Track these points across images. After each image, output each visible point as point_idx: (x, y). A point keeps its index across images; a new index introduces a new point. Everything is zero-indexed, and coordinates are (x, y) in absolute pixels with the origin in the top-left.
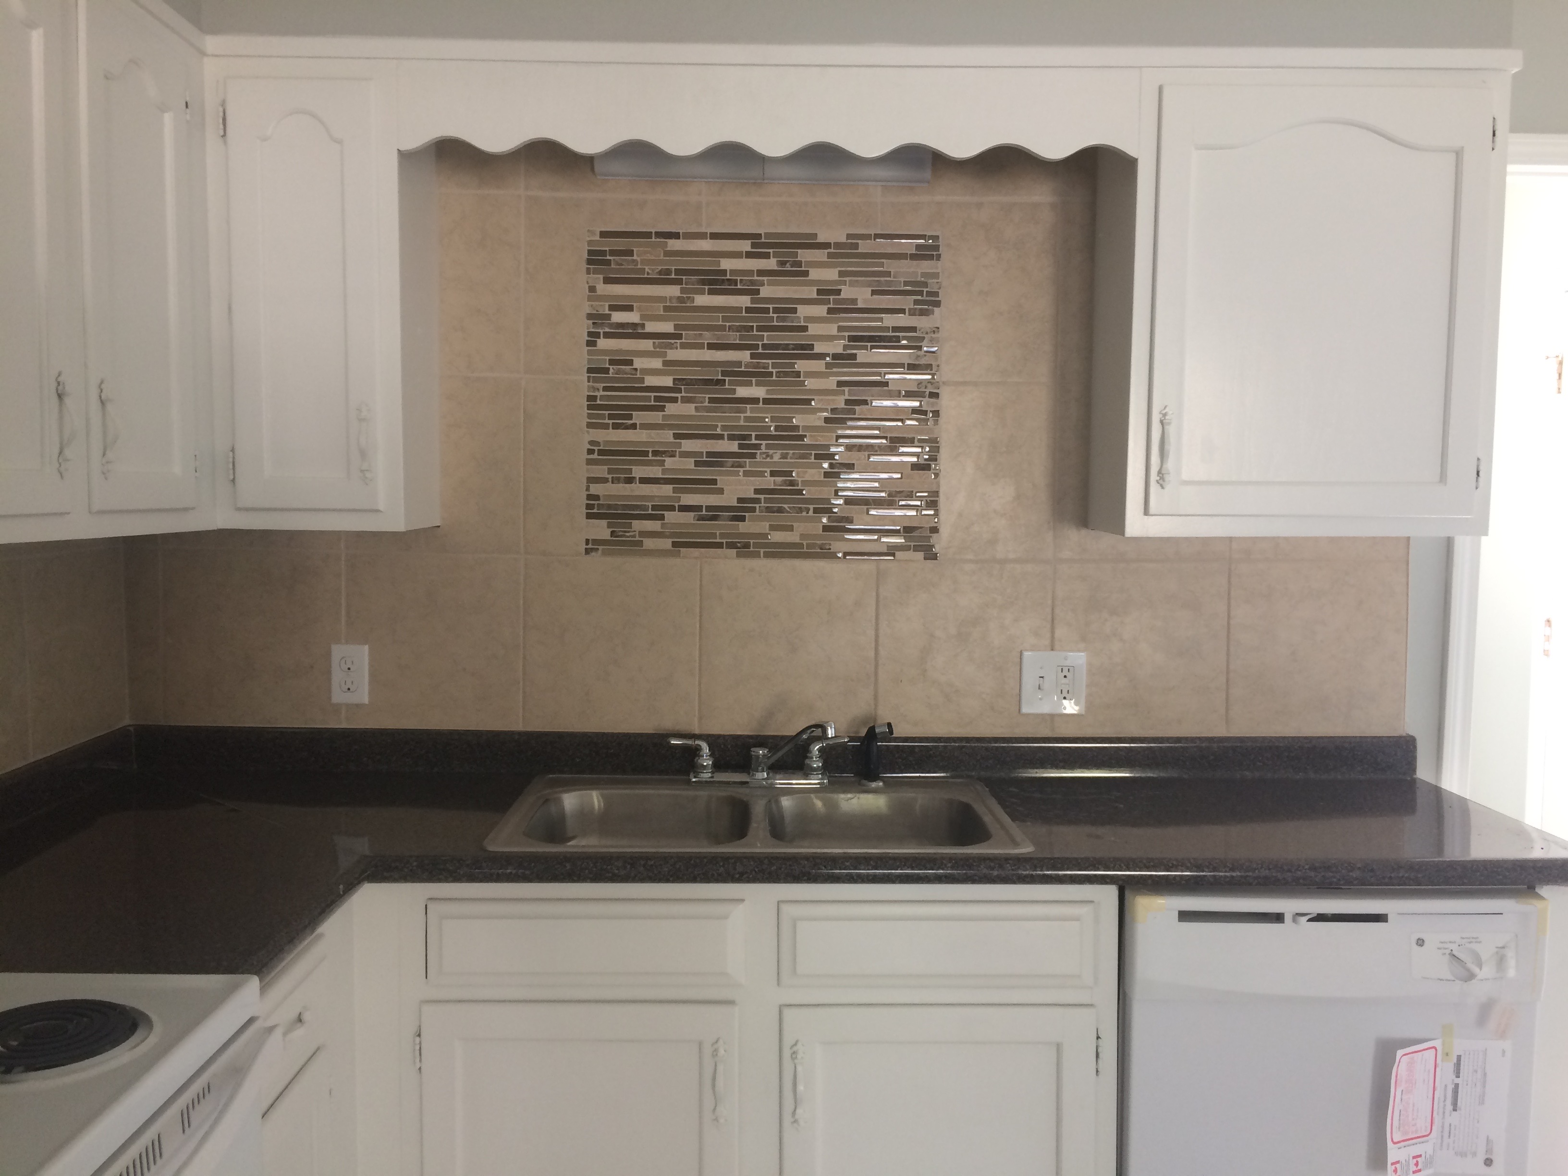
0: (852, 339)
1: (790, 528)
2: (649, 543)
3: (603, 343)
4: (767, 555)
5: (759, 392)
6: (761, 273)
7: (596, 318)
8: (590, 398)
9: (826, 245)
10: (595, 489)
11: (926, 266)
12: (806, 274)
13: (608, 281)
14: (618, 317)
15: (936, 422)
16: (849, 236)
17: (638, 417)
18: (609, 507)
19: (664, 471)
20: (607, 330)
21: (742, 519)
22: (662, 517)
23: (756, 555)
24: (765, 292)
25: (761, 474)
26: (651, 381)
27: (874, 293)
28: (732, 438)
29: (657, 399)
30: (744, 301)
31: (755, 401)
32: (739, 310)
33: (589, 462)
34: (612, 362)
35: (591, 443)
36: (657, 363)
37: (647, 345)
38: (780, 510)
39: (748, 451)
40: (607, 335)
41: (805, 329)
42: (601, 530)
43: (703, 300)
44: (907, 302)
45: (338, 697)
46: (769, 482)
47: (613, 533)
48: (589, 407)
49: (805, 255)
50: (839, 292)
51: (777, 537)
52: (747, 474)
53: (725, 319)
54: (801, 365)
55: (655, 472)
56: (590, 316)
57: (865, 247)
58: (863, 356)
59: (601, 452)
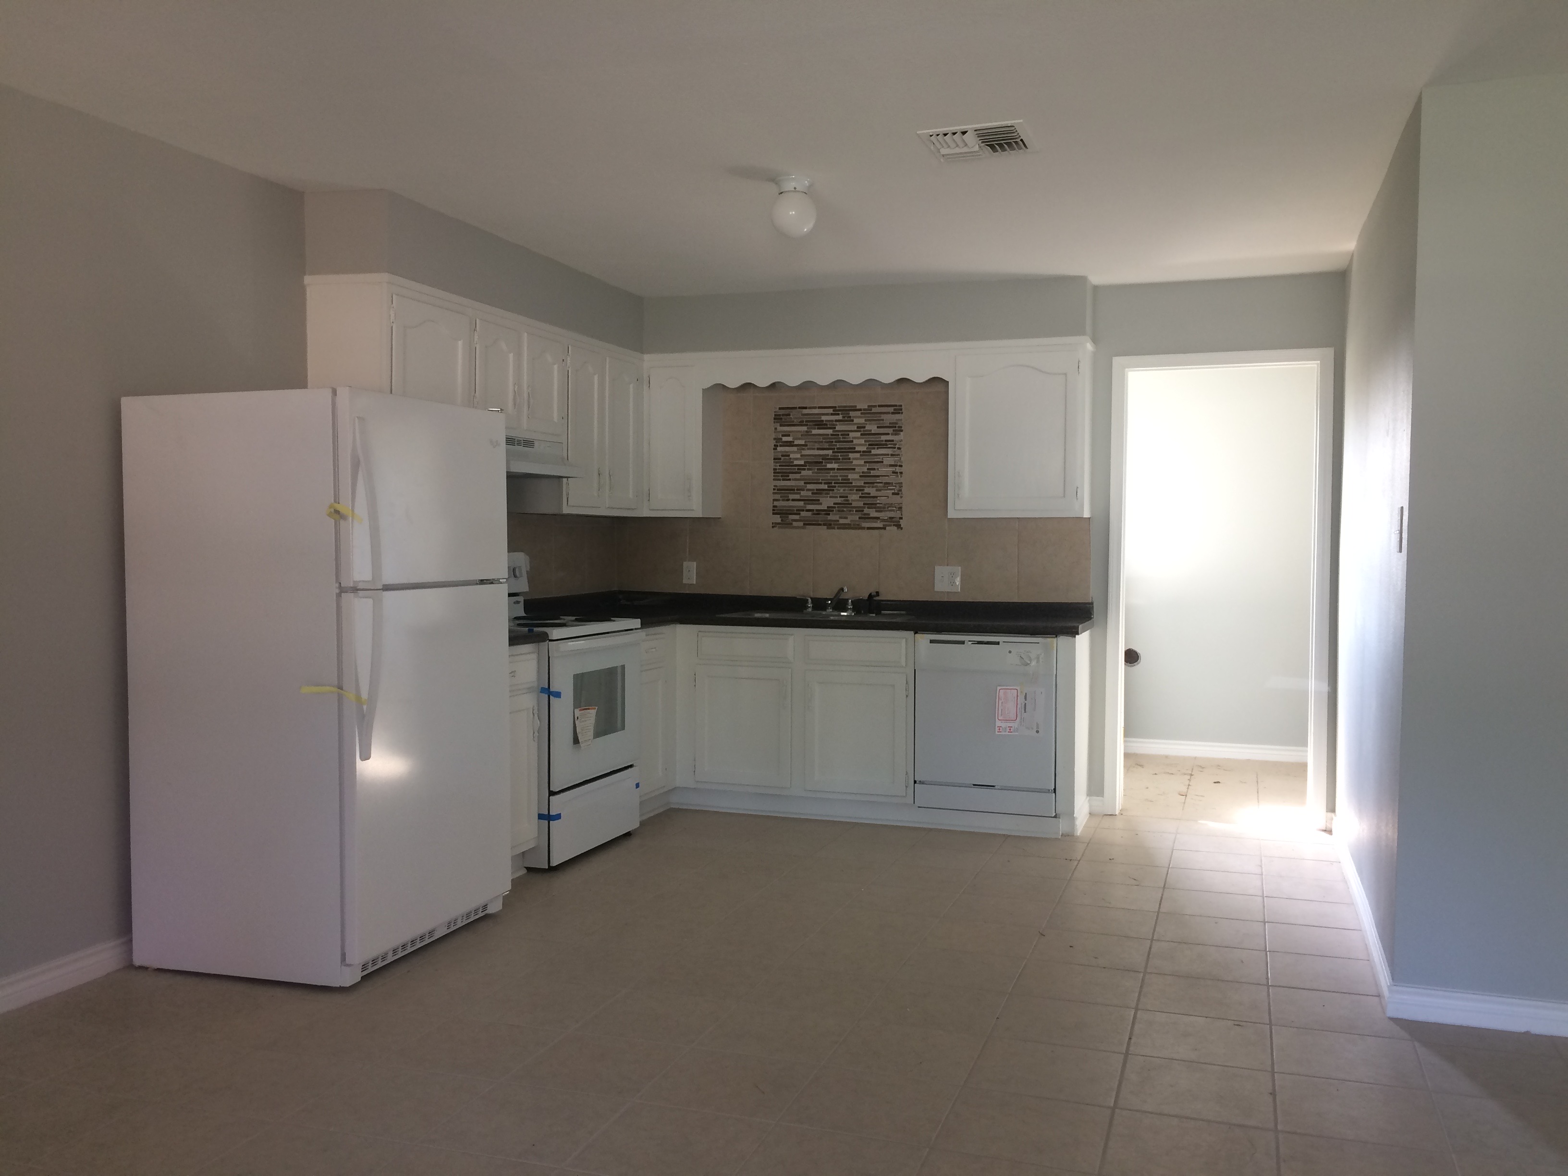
0: (869, 445)
1: (846, 518)
2: (795, 524)
3: (779, 449)
4: (838, 528)
5: (835, 466)
6: (836, 421)
7: (777, 440)
8: (774, 469)
9: (860, 410)
10: (776, 503)
11: (897, 416)
12: (853, 421)
13: (781, 426)
14: (785, 439)
15: (901, 477)
16: (868, 406)
17: (791, 476)
18: (781, 510)
19: (801, 496)
20: (781, 444)
21: (829, 514)
22: (799, 514)
23: (834, 528)
24: (838, 428)
25: (837, 497)
26: (796, 462)
27: (878, 427)
28: (825, 483)
29: (798, 469)
30: (830, 431)
31: (834, 469)
32: (828, 435)
33: (774, 493)
34: (782, 456)
35: (774, 486)
36: (798, 456)
37: (795, 449)
38: (843, 511)
39: (831, 489)
40: (781, 446)
41: (852, 441)
42: (778, 519)
43: (815, 432)
44: (890, 431)
45: (685, 581)
46: (839, 500)
47: (782, 520)
48: (774, 473)
49: (852, 414)
50: (865, 427)
51: (842, 521)
52: (830, 497)
53: (823, 439)
54: (851, 455)
55: (797, 497)
56: (775, 439)
57: (874, 410)
58: (874, 452)
59: (778, 490)
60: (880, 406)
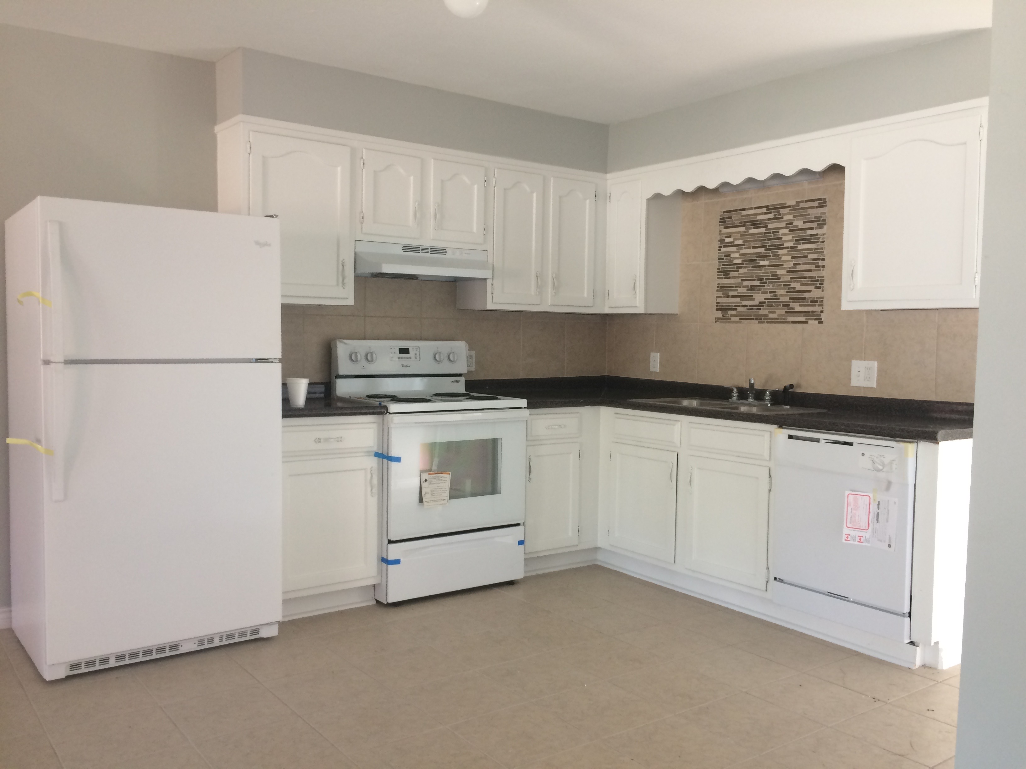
0: (797, 240)
1: (774, 312)
2: (733, 319)
3: (723, 250)
4: (768, 322)
5: (766, 263)
6: (769, 219)
7: (721, 241)
8: (719, 269)
9: (789, 207)
10: (719, 300)
11: (822, 210)
12: (782, 218)
13: (725, 228)
14: (728, 240)
15: (823, 270)
16: (797, 202)
17: (732, 274)
18: (722, 306)
19: (738, 293)
20: (724, 245)
21: (760, 309)
22: (736, 309)
23: (764, 322)
24: (770, 226)
25: (766, 293)
26: (736, 261)
27: (804, 222)
28: (758, 280)
29: (737, 268)
30: (763, 230)
31: (765, 266)
32: (761, 233)
33: (718, 291)
34: (725, 256)
35: (718, 284)
36: (737, 255)
37: (734, 249)
38: (772, 306)
39: (763, 285)
40: (724, 247)
41: (781, 238)
42: (719, 314)
43: (752, 231)
44: (814, 225)
45: (652, 369)
46: (769, 295)
47: (723, 316)
48: (718, 272)
49: (782, 211)
50: (792, 224)
51: (771, 316)
52: (762, 293)
53: (758, 237)
54: (781, 252)
55: (735, 293)
56: (719, 241)
57: (801, 205)
58: (800, 247)
59: (721, 287)
60: (807, 201)
